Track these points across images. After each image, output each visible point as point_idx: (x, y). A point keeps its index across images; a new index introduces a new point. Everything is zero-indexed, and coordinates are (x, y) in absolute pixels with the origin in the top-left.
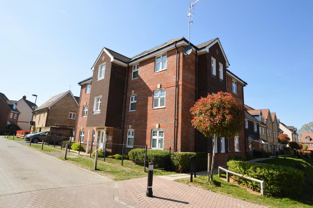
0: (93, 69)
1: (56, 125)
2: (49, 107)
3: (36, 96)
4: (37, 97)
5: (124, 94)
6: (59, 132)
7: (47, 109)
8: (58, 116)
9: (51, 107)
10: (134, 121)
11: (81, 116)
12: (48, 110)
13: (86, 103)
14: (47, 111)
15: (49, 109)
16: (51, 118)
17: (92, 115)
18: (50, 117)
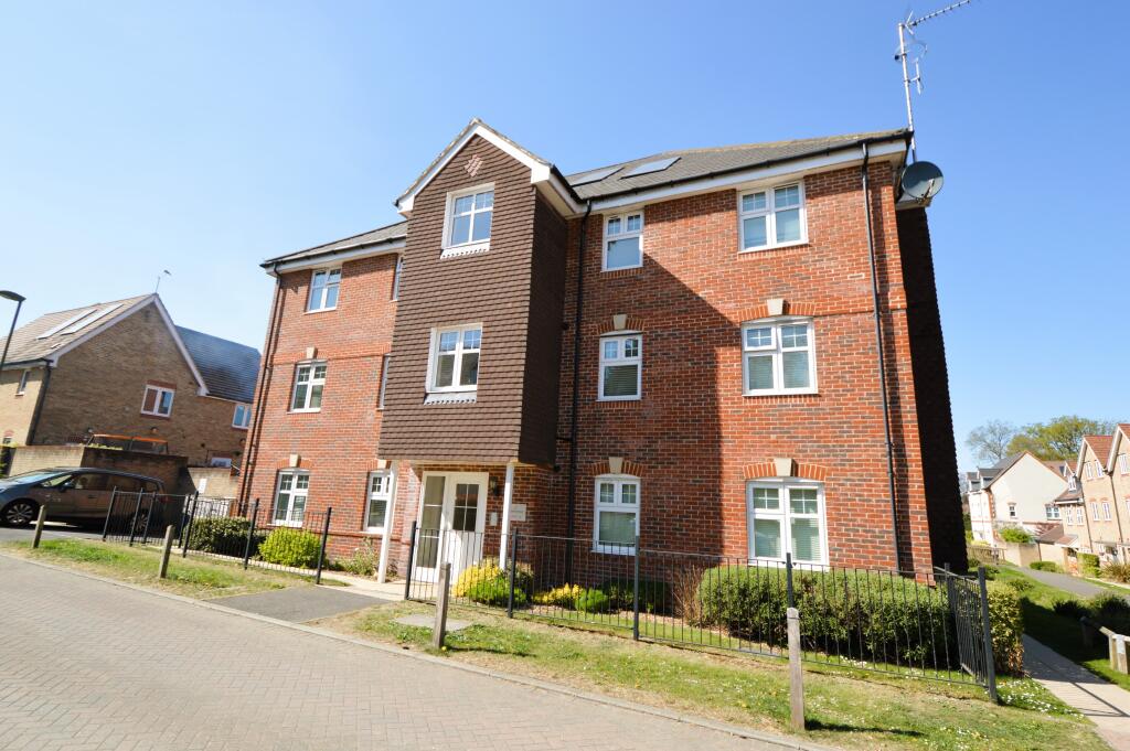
0: (408, 205)
1: (105, 441)
2: (55, 358)
3: (20, 299)
4: (23, 303)
5: (566, 326)
6: (124, 469)
7: (44, 363)
8: (92, 400)
9: (63, 358)
10: (634, 444)
11: (285, 406)
12: (48, 370)
13: (316, 352)
14: (41, 375)
15: (53, 365)
16: (57, 405)
17: (420, 406)
18: (55, 403)
